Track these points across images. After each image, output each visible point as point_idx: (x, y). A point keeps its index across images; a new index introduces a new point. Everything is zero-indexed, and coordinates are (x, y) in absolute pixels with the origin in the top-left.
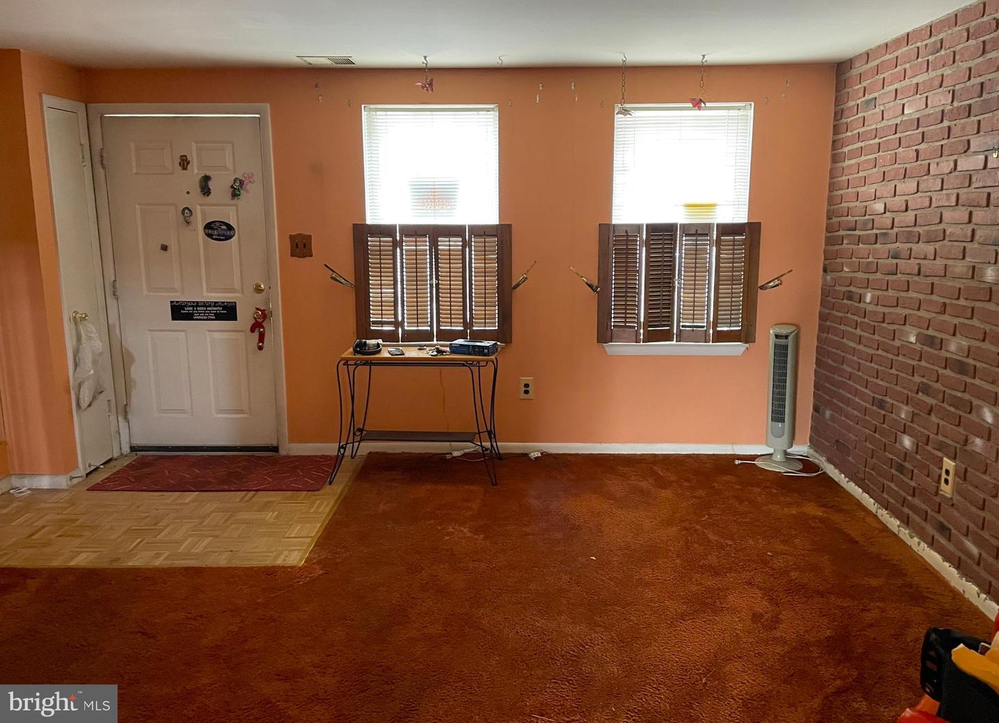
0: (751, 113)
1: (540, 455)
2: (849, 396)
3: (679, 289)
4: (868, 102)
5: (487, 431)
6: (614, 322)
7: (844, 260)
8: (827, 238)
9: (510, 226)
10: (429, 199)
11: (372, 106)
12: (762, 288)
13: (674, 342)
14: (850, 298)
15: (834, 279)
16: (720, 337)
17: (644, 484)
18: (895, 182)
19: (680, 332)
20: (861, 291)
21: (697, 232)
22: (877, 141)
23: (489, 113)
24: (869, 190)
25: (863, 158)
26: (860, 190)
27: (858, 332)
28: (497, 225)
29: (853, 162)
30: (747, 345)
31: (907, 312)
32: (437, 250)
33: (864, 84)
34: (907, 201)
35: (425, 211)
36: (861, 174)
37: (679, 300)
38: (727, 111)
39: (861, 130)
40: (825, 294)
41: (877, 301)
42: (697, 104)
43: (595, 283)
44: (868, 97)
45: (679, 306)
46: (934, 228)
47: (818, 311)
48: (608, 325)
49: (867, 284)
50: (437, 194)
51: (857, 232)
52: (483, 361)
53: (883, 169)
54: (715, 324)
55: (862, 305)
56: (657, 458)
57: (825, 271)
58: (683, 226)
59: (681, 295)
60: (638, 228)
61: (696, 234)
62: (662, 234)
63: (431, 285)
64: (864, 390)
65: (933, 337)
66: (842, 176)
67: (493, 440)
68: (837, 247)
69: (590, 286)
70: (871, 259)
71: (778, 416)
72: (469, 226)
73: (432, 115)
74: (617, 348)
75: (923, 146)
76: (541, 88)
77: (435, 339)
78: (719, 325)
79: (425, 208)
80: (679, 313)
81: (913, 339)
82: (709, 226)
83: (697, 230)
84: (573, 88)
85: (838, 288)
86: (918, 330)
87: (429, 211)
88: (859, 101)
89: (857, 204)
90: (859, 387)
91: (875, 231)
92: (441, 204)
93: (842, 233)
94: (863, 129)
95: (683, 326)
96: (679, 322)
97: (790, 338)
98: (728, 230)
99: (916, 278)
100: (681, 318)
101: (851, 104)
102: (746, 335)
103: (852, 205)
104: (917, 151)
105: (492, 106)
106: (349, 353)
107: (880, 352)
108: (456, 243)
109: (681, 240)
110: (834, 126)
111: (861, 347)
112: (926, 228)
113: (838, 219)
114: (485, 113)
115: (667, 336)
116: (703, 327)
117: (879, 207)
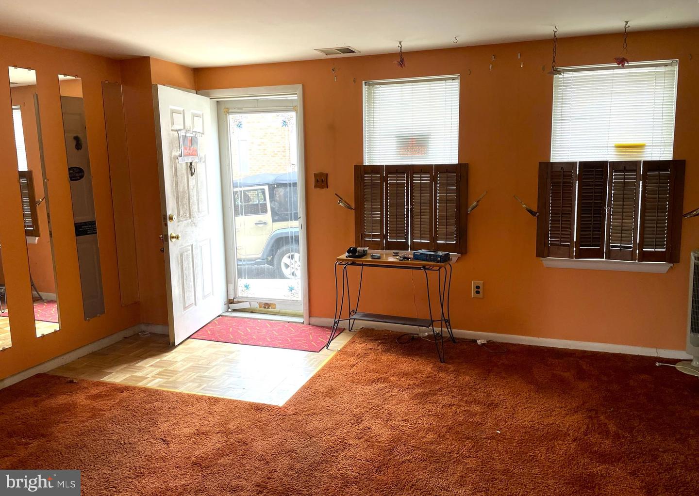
0: (675, 69)
1: (486, 342)
3: (609, 215)
5: (444, 320)
6: (550, 240)
9: (467, 165)
10: (410, 146)
11: (371, 82)
12: (685, 215)
13: (604, 259)
16: (644, 257)
17: (566, 375)
19: (609, 250)
23: (454, 81)
28: (457, 164)
30: (671, 264)
32: (412, 183)
35: (406, 155)
37: (609, 225)
38: (654, 68)
42: (621, 63)
43: (535, 209)
45: (608, 229)
48: (546, 244)
50: (415, 143)
52: (436, 266)
54: (642, 245)
56: (586, 354)
58: (613, 163)
59: (610, 221)
60: (573, 164)
61: (625, 170)
62: (594, 170)
63: (407, 209)
67: (449, 327)
69: (530, 211)
72: (436, 165)
73: (412, 85)
74: (554, 262)
76: (493, 59)
77: (409, 248)
78: (644, 247)
79: (406, 153)
80: (608, 235)
82: (636, 163)
83: (625, 167)
84: (519, 57)
87: (409, 155)
92: (418, 149)
95: (612, 246)
96: (608, 242)
98: (653, 165)
100: (610, 239)
102: (670, 256)
105: (456, 76)
106: (344, 256)
108: (426, 178)
109: (611, 175)
114: (451, 81)
115: (598, 254)
116: (630, 247)
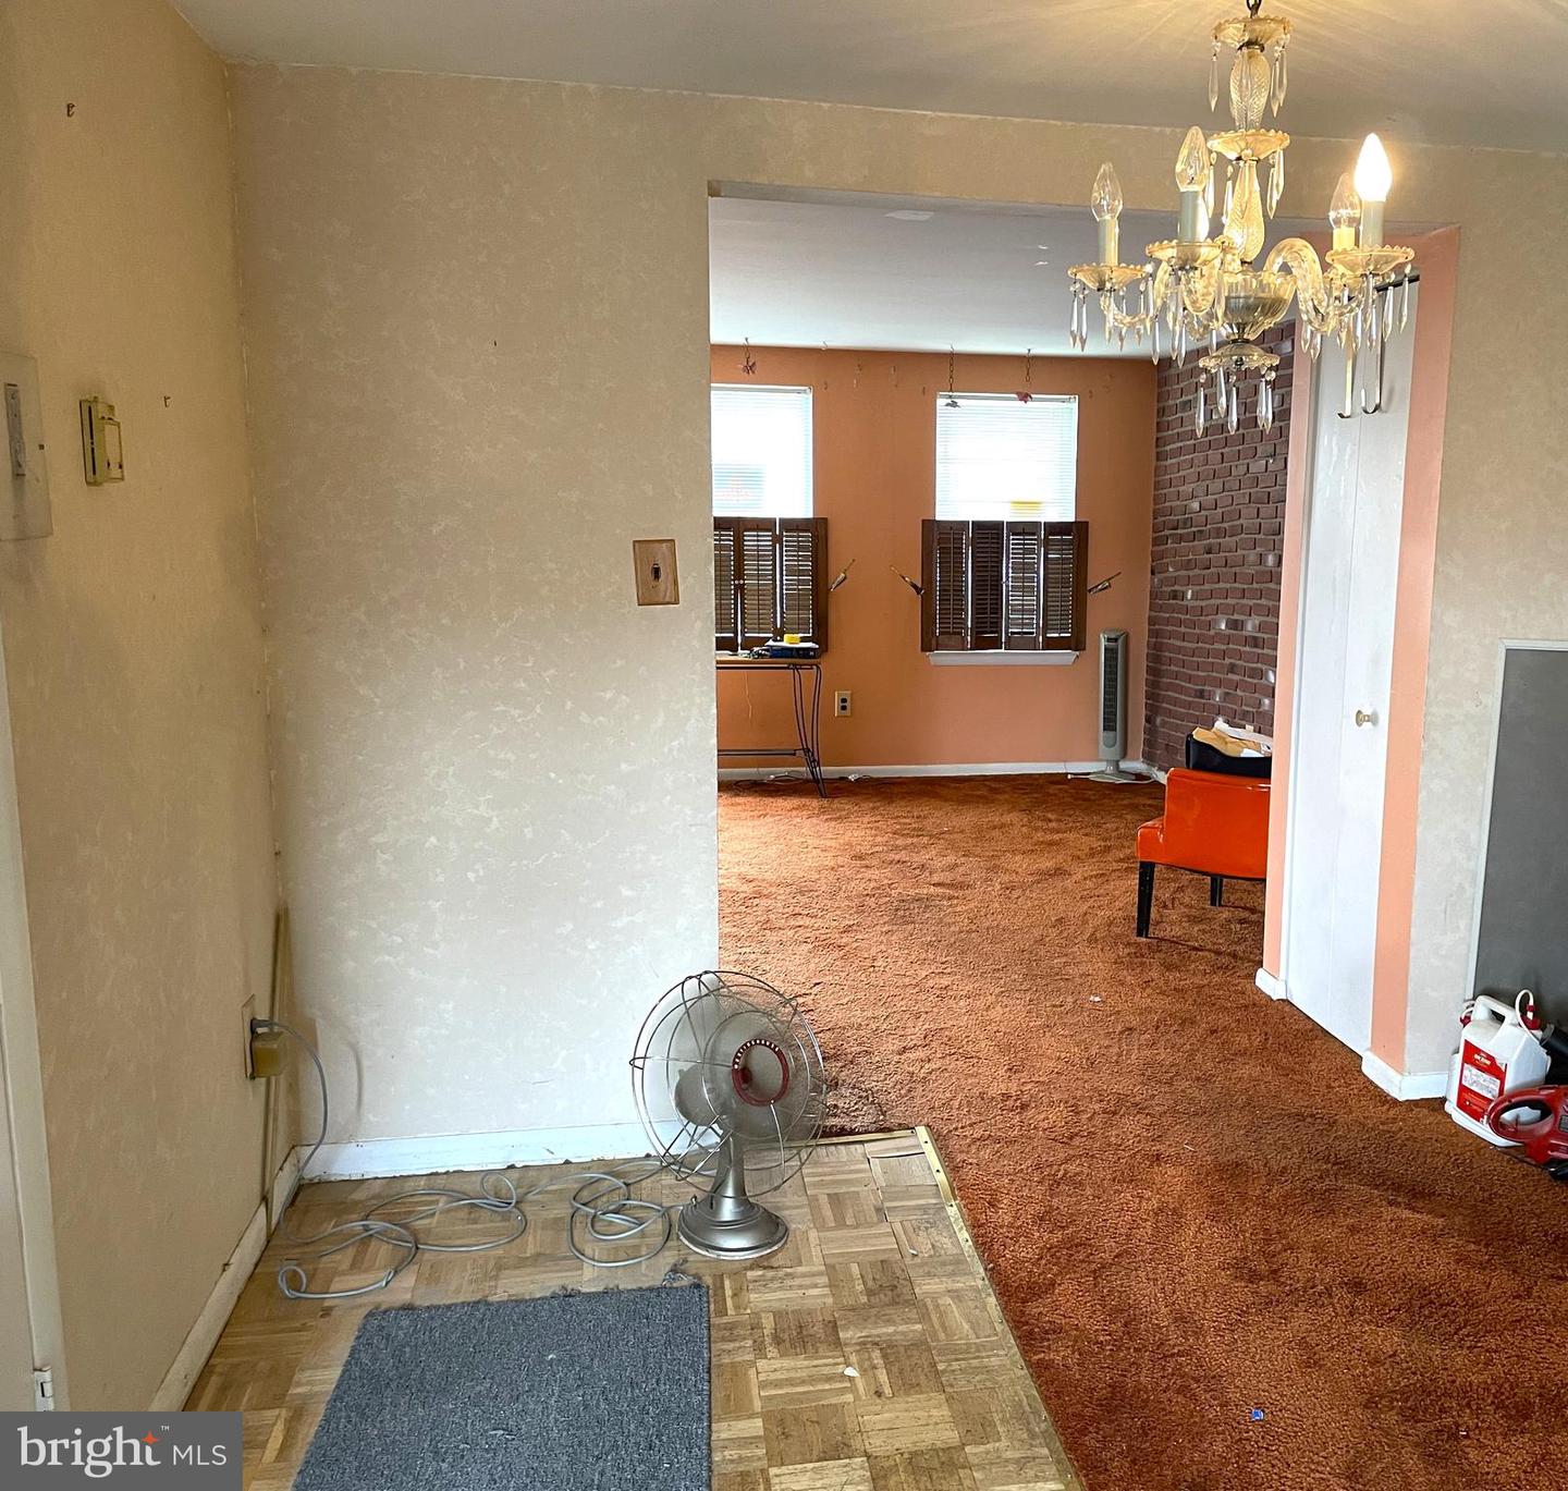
0: (1075, 406)
1: (858, 779)
2: (1177, 695)
3: (1007, 591)
4: (1185, 403)
5: (803, 749)
6: (939, 627)
7: (1168, 560)
8: (1154, 539)
9: (825, 520)
12: (1090, 591)
13: (1002, 651)
14: (1175, 598)
15: (1161, 581)
16: (1050, 644)
18: (1208, 482)
19: (1008, 639)
20: (1184, 589)
21: (1024, 529)
22: (1192, 442)
23: (802, 395)
24: (1187, 489)
25: (1182, 458)
26: (1181, 489)
27: (1183, 629)
28: (811, 519)
29: (1174, 461)
30: (1078, 653)
31: (1219, 601)
32: (743, 546)
33: (1182, 385)
34: (1216, 500)
36: (1181, 474)
37: (1008, 604)
39: (1180, 430)
40: (1154, 595)
41: (1195, 596)
42: (1025, 397)
43: (919, 583)
44: (1185, 399)
45: (1007, 610)
46: (1235, 523)
47: (1147, 616)
48: (933, 633)
49: (1189, 581)
51: (1179, 531)
53: (1199, 469)
54: (1046, 628)
55: (1184, 603)
57: (1153, 573)
58: (1009, 524)
59: (1011, 597)
60: (964, 525)
61: (1023, 533)
62: (989, 533)
63: (736, 586)
64: (1188, 685)
65: (1237, 620)
66: (1164, 475)
68: (1163, 547)
69: (915, 586)
70: (1191, 557)
71: (1109, 725)
72: (780, 519)
74: (943, 658)
75: (1226, 449)
76: (858, 371)
77: (739, 648)
78: (1048, 631)
80: (1008, 618)
81: (1223, 627)
82: (1036, 524)
85: (1165, 589)
86: (1227, 617)
88: (1178, 402)
89: (1178, 503)
90: (1184, 684)
91: (1194, 529)
93: (1167, 532)
94: (1183, 429)
95: (1012, 633)
96: (1007, 628)
97: (1120, 641)
98: (1055, 528)
99: (1224, 569)
100: (1010, 624)
101: (1171, 402)
102: (1076, 643)
103: (1174, 504)
104: (1222, 454)
105: (805, 388)
107: (1200, 644)
108: (766, 539)
109: (1008, 540)
110: (1158, 423)
111: (1185, 644)
112: (1230, 524)
113: (1163, 519)
114: (798, 395)
115: (995, 644)
116: (1033, 633)
117: (1196, 505)
